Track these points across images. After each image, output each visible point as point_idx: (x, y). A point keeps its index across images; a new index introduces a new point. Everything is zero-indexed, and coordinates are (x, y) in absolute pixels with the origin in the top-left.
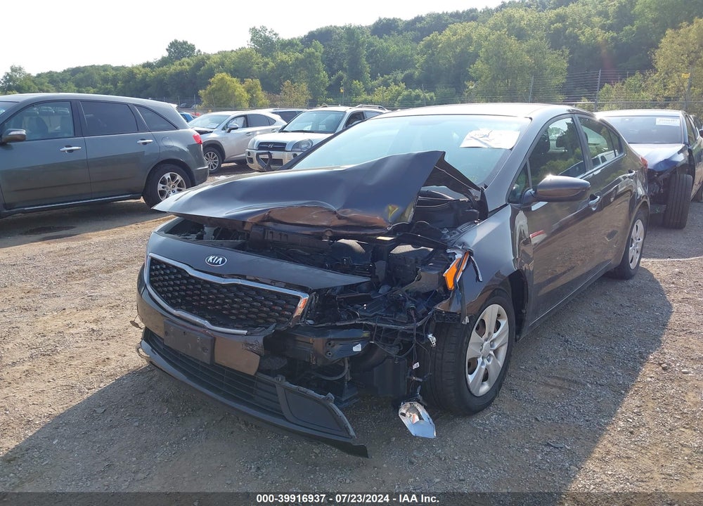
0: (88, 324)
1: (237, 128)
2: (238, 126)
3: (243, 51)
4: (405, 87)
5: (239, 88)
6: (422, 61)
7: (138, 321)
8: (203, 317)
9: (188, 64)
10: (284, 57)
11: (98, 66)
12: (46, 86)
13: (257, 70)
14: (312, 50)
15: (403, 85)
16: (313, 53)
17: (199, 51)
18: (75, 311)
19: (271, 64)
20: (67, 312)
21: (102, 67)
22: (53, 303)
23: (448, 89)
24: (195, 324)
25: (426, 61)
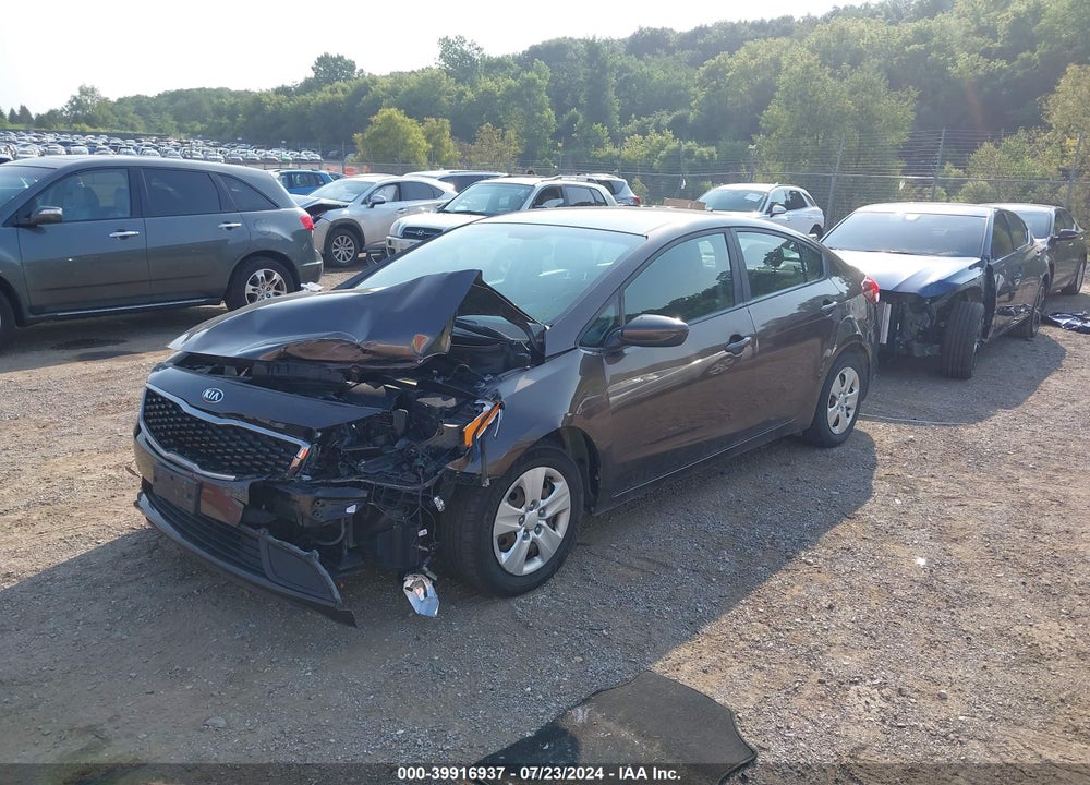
0: (106, 471)
1: (383, 202)
2: (385, 199)
3: (428, 74)
4: (672, 136)
5: (415, 132)
6: (701, 95)
7: (134, 467)
8: (193, 459)
9: (344, 91)
10: (490, 84)
11: (210, 90)
12: (131, 118)
13: (447, 103)
14: (532, 75)
15: (669, 134)
16: (534, 80)
17: (362, 71)
18: (95, 453)
19: (470, 95)
20: (86, 454)
21: (215, 90)
22: (69, 443)
23: (739, 142)
24: (186, 469)
25: (708, 97)
